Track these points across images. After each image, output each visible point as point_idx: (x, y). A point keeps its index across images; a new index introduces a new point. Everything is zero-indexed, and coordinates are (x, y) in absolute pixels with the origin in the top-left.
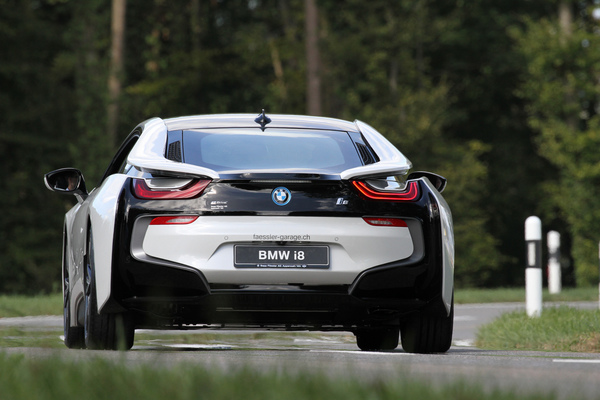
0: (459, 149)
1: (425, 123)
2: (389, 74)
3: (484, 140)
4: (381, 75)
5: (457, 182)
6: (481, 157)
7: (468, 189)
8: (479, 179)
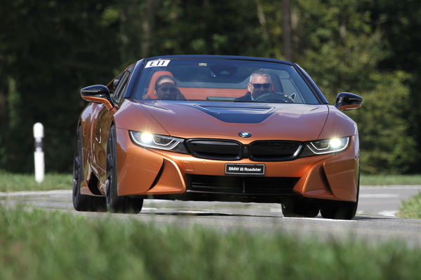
0: (389, 77)
1: (364, 58)
2: (340, 24)
3: (407, 70)
4: (335, 24)
5: (387, 99)
6: (405, 82)
7: (395, 105)
8: (403, 98)
